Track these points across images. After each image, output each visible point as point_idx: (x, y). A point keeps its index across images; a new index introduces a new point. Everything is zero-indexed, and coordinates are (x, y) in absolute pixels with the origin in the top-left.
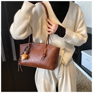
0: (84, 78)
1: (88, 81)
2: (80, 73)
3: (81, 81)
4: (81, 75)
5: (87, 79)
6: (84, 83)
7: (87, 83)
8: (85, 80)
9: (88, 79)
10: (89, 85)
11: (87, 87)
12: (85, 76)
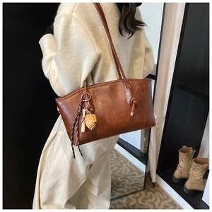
0: (123, 162)
1: (129, 166)
2: (114, 152)
3: (116, 168)
4: (115, 157)
5: (128, 163)
6: (123, 172)
7: (128, 170)
8: (124, 165)
9: (131, 163)
10: (131, 174)
11: (129, 177)
12: (123, 157)
